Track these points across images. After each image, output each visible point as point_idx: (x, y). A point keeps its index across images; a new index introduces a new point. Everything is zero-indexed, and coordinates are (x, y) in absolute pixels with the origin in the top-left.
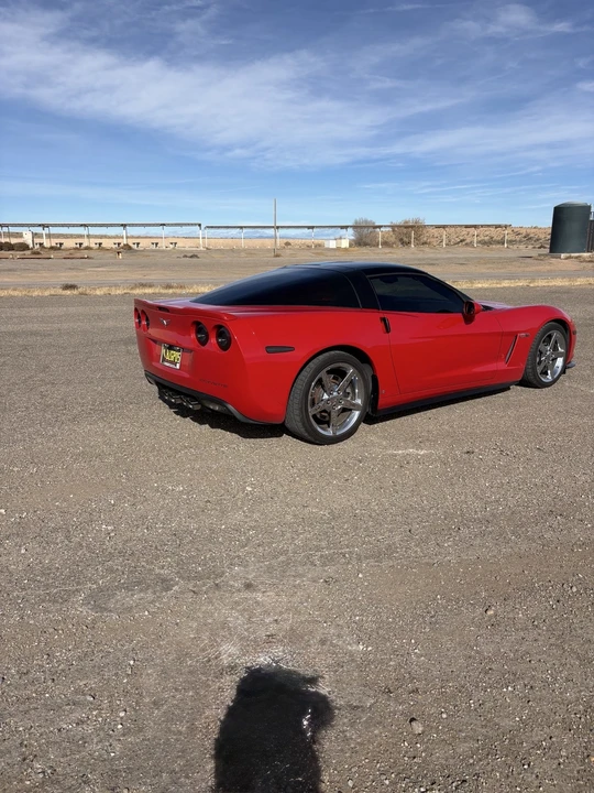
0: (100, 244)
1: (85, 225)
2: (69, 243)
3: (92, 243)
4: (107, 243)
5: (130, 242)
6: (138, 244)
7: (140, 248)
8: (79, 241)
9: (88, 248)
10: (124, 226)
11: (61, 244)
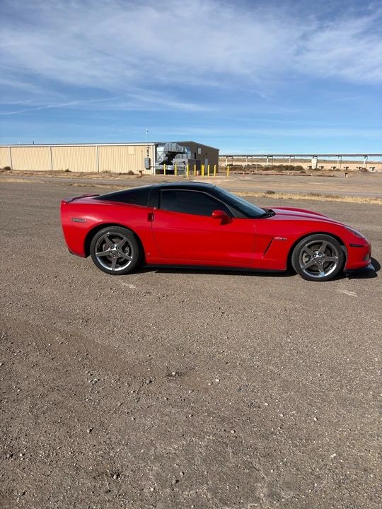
0: (347, 168)
1: (339, 156)
2: (328, 166)
3: (342, 167)
4: (352, 167)
5: (368, 167)
6: (373, 168)
7: (374, 171)
8: (334, 165)
9: (338, 170)
10: (366, 156)
11: (322, 167)
